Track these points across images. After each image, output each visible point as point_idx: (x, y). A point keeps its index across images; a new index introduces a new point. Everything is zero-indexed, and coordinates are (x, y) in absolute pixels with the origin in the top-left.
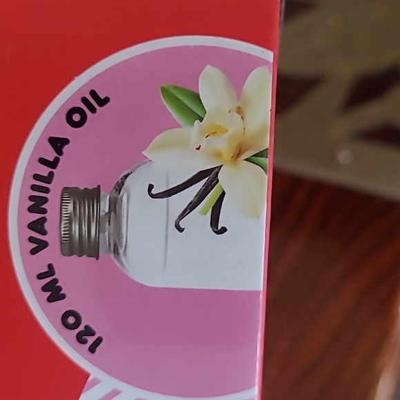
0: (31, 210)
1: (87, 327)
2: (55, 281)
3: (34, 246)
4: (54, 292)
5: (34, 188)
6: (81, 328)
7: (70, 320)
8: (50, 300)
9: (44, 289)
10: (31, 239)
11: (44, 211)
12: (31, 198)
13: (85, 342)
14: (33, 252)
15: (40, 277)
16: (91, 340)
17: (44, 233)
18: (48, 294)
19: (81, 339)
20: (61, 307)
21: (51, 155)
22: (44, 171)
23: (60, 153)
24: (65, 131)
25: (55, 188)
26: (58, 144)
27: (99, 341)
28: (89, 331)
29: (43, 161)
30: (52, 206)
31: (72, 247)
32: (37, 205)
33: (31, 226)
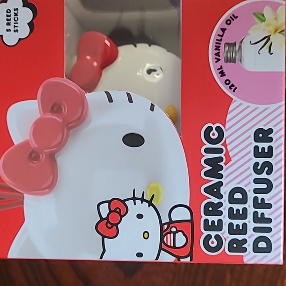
0: (215, 49)
1: (232, 84)
2: (223, 70)
3: (216, 60)
4: (222, 74)
5: (216, 43)
6: (230, 85)
7: (227, 82)
8: (221, 76)
9: (219, 73)
10: (216, 58)
11: (219, 50)
12: (216, 46)
13: (231, 89)
14: (216, 62)
15: (218, 69)
16: (233, 88)
17: (219, 56)
18: (221, 74)
19: (230, 88)
20: (225, 78)
21: (221, 33)
22: (219, 38)
23: (224, 32)
24: (225, 26)
25: (223, 43)
26: (223, 30)
27: (236, 88)
28: (233, 85)
29: (219, 35)
30: (222, 48)
31: (228, 60)
32: (217, 48)
33: (216, 54)
